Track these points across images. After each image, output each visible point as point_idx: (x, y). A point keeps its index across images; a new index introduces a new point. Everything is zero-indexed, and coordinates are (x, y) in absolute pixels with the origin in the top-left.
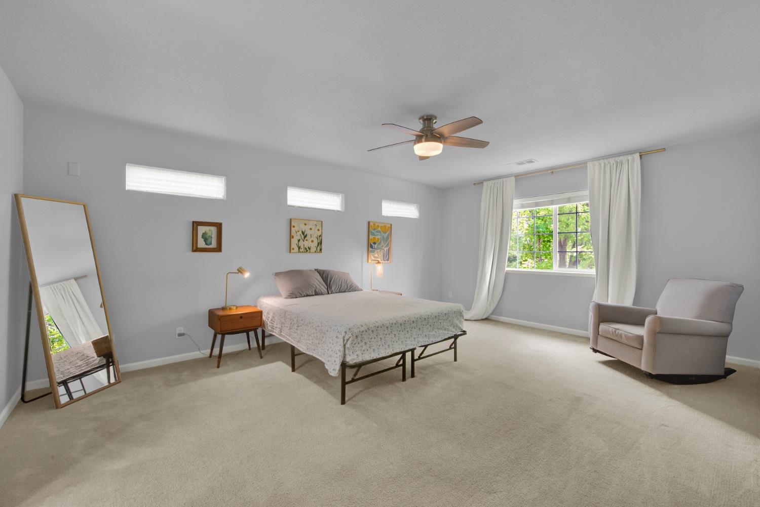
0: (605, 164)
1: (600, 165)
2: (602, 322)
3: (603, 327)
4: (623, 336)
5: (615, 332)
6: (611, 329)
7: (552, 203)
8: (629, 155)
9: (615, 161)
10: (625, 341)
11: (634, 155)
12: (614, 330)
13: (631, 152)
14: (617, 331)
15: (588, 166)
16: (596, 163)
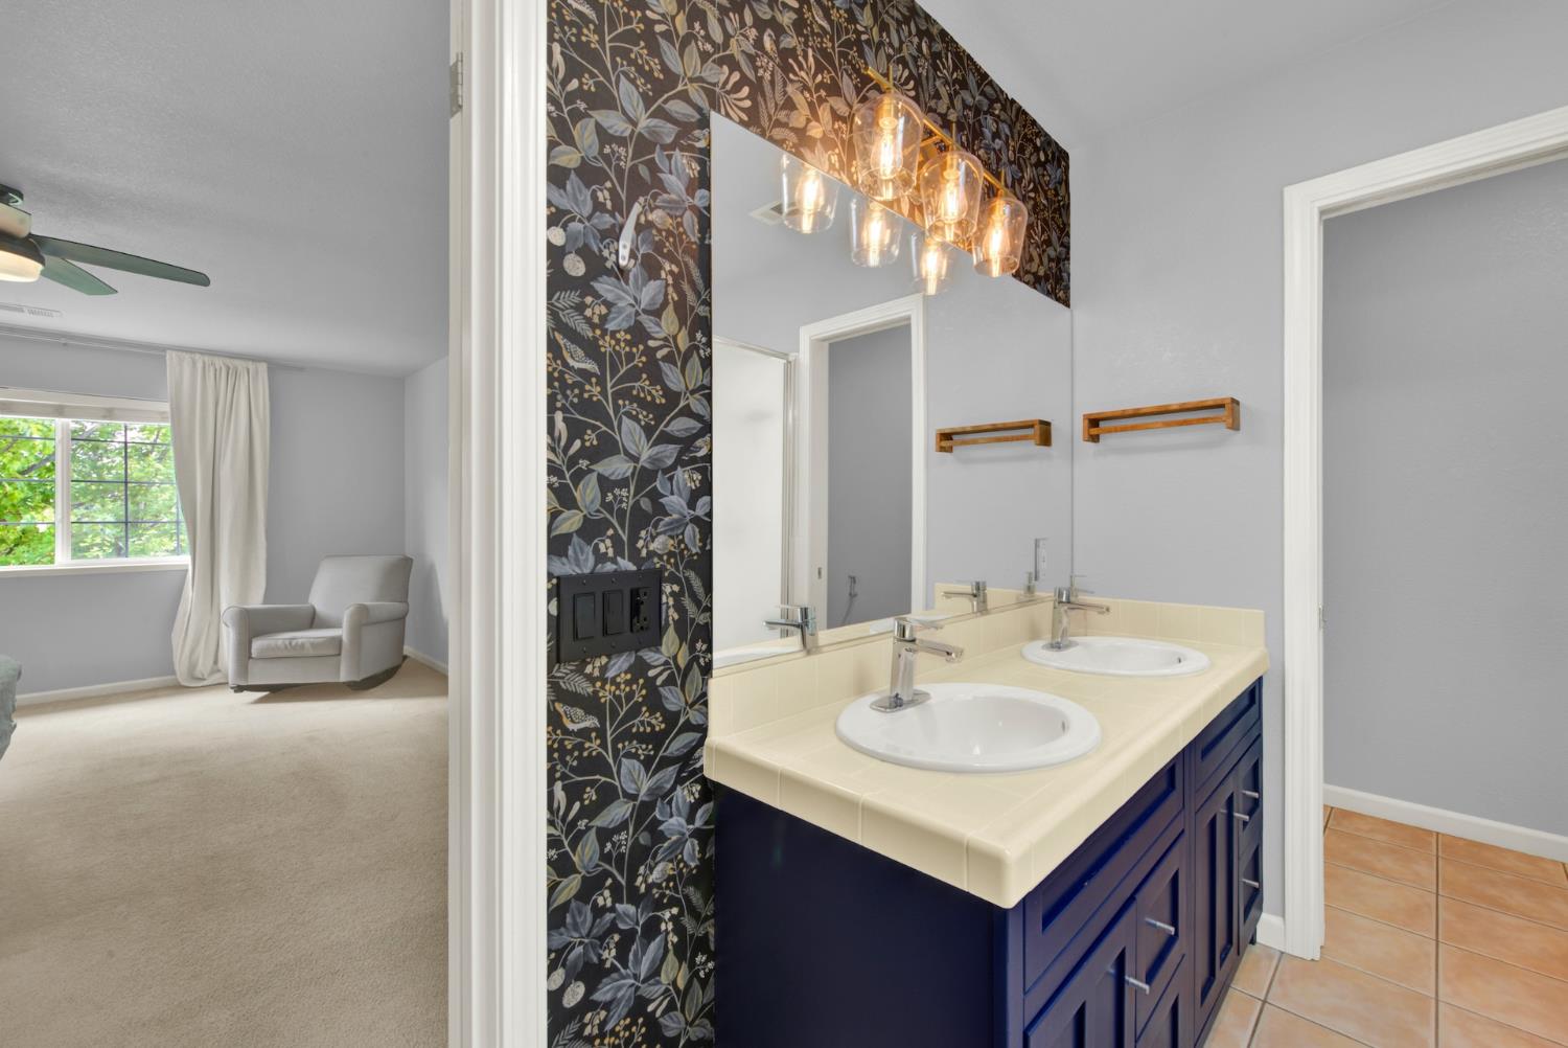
0: (204, 363)
1: (194, 363)
2: (255, 636)
3: (258, 645)
4: (308, 645)
5: (290, 644)
6: (280, 642)
7: (59, 411)
8: (250, 363)
9: (224, 364)
10: (312, 652)
11: (258, 364)
12: (287, 642)
13: (255, 359)
14: (294, 643)
15: (168, 357)
16: (187, 356)
